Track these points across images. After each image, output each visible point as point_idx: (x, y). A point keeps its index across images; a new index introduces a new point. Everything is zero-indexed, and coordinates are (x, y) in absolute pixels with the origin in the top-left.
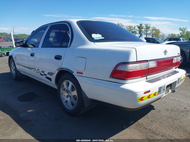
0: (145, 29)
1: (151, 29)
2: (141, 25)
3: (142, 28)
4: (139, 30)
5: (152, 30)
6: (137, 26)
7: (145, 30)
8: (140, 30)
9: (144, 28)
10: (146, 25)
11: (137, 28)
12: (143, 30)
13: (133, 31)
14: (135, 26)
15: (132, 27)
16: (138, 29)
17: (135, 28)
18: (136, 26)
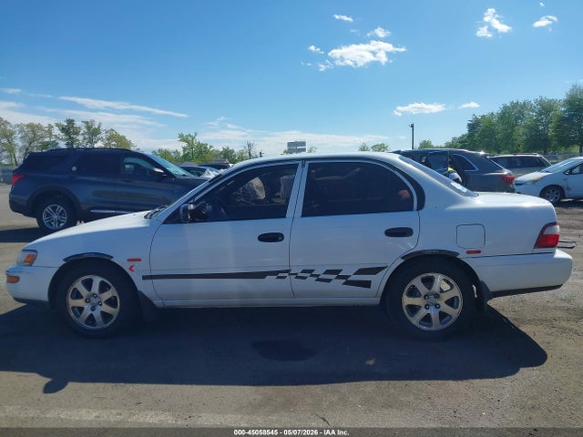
0: (87, 136)
1: (103, 135)
2: (71, 122)
3: (77, 133)
4: (64, 137)
5: (108, 139)
6: (57, 125)
7: (84, 139)
8: (71, 138)
9: (82, 132)
10: (87, 123)
11: (56, 131)
12: (80, 138)
13: (47, 140)
14: (50, 126)
15: (39, 127)
16: (62, 135)
17: (50, 132)
18: (53, 124)
